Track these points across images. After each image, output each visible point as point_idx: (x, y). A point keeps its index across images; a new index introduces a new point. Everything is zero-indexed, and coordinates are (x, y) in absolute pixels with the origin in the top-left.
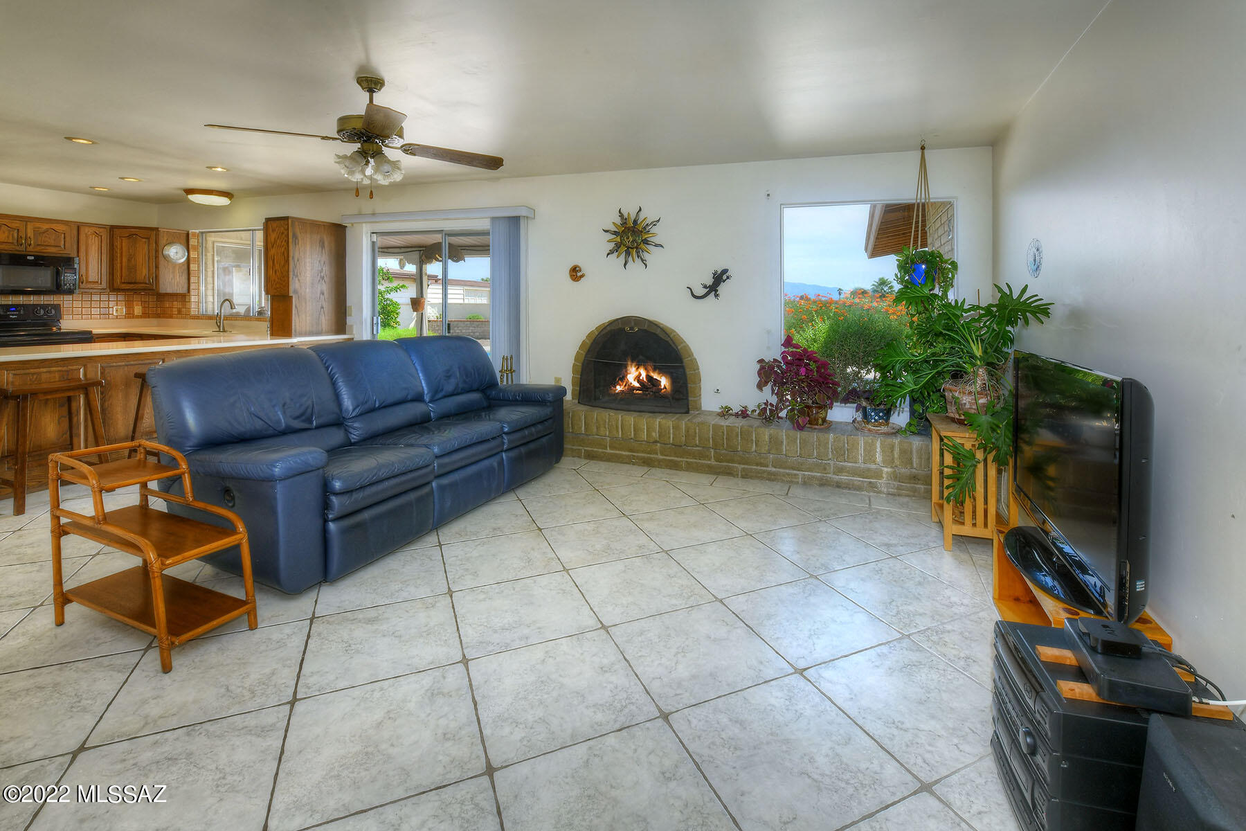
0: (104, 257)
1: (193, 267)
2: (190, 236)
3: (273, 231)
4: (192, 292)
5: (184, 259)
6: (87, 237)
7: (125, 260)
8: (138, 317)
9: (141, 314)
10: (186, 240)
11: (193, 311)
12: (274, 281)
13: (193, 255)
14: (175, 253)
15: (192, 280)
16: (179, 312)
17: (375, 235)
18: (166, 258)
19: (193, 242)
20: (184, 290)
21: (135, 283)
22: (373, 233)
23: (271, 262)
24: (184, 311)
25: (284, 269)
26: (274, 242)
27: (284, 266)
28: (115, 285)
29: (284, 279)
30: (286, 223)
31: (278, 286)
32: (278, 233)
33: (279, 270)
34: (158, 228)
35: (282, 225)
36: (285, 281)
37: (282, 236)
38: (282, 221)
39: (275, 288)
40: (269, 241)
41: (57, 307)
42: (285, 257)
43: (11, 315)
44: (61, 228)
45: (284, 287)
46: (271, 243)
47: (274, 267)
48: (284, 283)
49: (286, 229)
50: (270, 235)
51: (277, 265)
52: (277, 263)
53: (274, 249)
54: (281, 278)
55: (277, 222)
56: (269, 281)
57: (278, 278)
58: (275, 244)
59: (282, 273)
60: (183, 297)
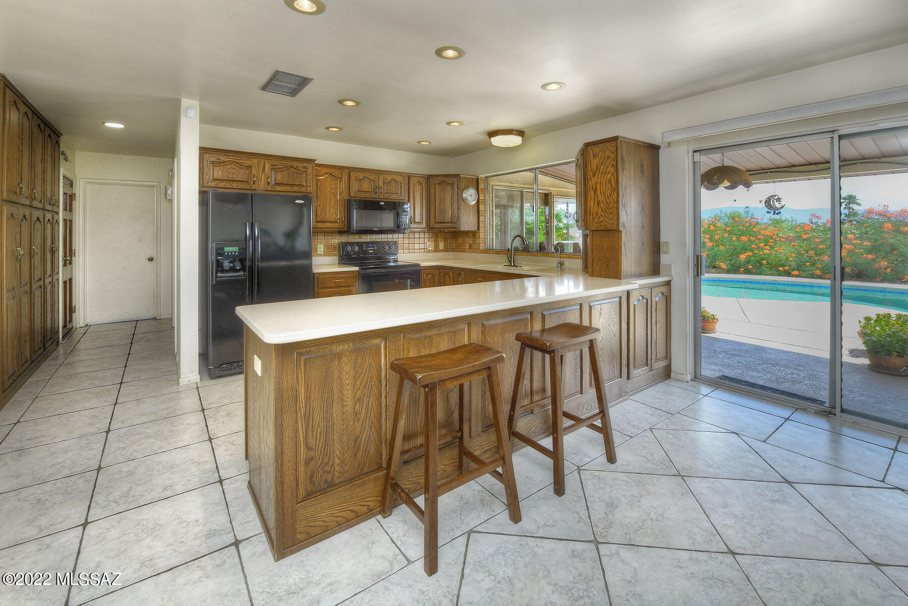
0: (424, 201)
1: (482, 207)
2: (479, 180)
3: (594, 156)
4: (482, 230)
5: (475, 202)
6: (414, 185)
7: (437, 203)
8: (442, 251)
9: (443, 249)
10: (476, 183)
11: (482, 246)
12: (597, 213)
13: (482, 197)
14: (470, 195)
15: (481, 219)
16: (471, 246)
17: (698, 153)
18: (464, 200)
19: (481, 186)
20: (474, 228)
21: (444, 223)
22: (695, 151)
23: (592, 193)
24: (474, 246)
25: (611, 199)
26: (597, 169)
27: (611, 195)
28: (431, 225)
29: (611, 211)
30: (613, 145)
31: (602, 219)
32: (602, 158)
33: (604, 201)
34: (459, 175)
35: (607, 147)
36: (612, 213)
37: (608, 160)
38: (607, 143)
39: (597, 222)
40: (590, 169)
41: (396, 243)
42: (611, 185)
43: (370, 250)
44: (399, 179)
45: (611, 220)
46: (592, 170)
47: (596, 198)
48: (610, 215)
49: (613, 153)
50: (591, 162)
51: (600, 195)
52: (601, 193)
53: (596, 177)
54: (607, 210)
55: (600, 145)
56: (590, 214)
57: (602, 211)
58: (598, 171)
59: (608, 204)
60: (473, 234)
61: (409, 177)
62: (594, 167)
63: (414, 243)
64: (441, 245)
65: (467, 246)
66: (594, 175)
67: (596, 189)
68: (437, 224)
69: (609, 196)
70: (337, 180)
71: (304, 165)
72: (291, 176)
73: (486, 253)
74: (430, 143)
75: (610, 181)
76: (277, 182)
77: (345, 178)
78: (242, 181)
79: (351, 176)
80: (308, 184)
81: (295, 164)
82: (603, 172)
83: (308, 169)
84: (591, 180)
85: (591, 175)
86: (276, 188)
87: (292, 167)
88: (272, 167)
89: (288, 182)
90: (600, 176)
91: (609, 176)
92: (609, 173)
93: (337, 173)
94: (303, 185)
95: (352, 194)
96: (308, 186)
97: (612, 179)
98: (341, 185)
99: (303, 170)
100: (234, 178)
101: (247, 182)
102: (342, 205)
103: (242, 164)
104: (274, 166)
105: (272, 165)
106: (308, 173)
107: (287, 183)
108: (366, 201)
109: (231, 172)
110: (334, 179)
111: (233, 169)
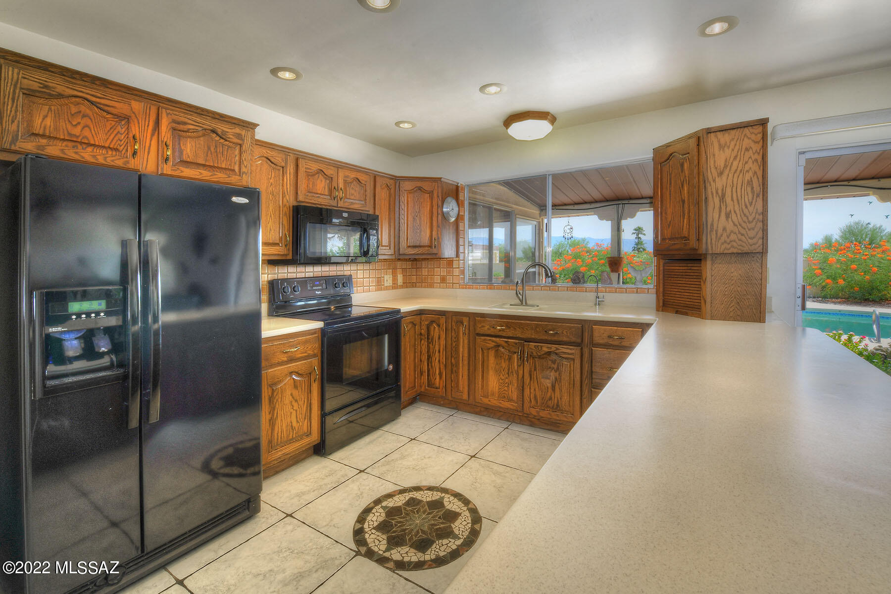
0: (392, 214)
1: (461, 226)
2: (459, 188)
4: (462, 256)
5: (455, 218)
6: (382, 189)
8: (400, 287)
9: (402, 284)
10: (455, 192)
11: (462, 279)
13: (462, 212)
14: (450, 209)
15: (461, 241)
16: (443, 280)
18: (444, 216)
19: (461, 196)
20: (453, 255)
21: (419, 246)
23: (717, 200)
24: (449, 279)
25: (751, 209)
26: (726, 166)
27: (751, 204)
28: (401, 249)
29: (750, 226)
30: (756, 131)
31: (733, 237)
32: (736, 150)
33: (738, 212)
34: (441, 178)
35: (745, 135)
36: (753, 229)
37: (746, 153)
38: (746, 128)
39: (725, 242)
40: (712, 166)
41: (349, 278)
42: (752, 188)
43: (316, 290)
44: (362, 177)
45: (751, 238)
46: (716, 168)
47: (723, 208)
48: (749, 232)
49: (756, 142)
50: (714, 155)
51: (732, 202)
52: (732, 200)
53: (724, 177)
54: (744, 225)
55: (733, 132)
56: (711, 231)
57: (735, 225)
58: (728, 168)
59: (745, 215)
60: (450, 262)
61: (375, 177)
62: (721, 163)
63: (364, 278)
64: (400, 279)
65: (437, 279)
66: (721, 174)
67: (723, 195)
68: (410, 249)
69: (748, 204)
70: (279, 170)
71: (237, 130)
72: (212, 149)
73: (469, 288)
74: (414, 125)
75: (750, 182)
76: (185, 158)
77: (291, 169)
78: (104, 147)
79: (300, 166)
80: (244, 169)
81: (221, 127)
82: (736, 170)
83: (243, 140)
84: (714, 181)
85: (715, 174)
86: (182, 172)
87: (214, 131)
88: (174, 125)
89: (206, 160)
90: (731, 176)
91: (748, 177)
92: (748, 171)
93: (278, 158)
94: (234, 170)
95: (301, 198)
96: (244, 172)
97: (755, 181)
98: (285, 180)
99: (236, 140)
100: (85, 137)
101: (116, 150)
102: (286, 214)
103: (106, 108)
104: (179, 123)
105: (174, 121)
106: (244, 147)
107: (203, 163)
108: (321, 209)
109: (79, 123)
110: (274, 168)
111: (84, 116)
